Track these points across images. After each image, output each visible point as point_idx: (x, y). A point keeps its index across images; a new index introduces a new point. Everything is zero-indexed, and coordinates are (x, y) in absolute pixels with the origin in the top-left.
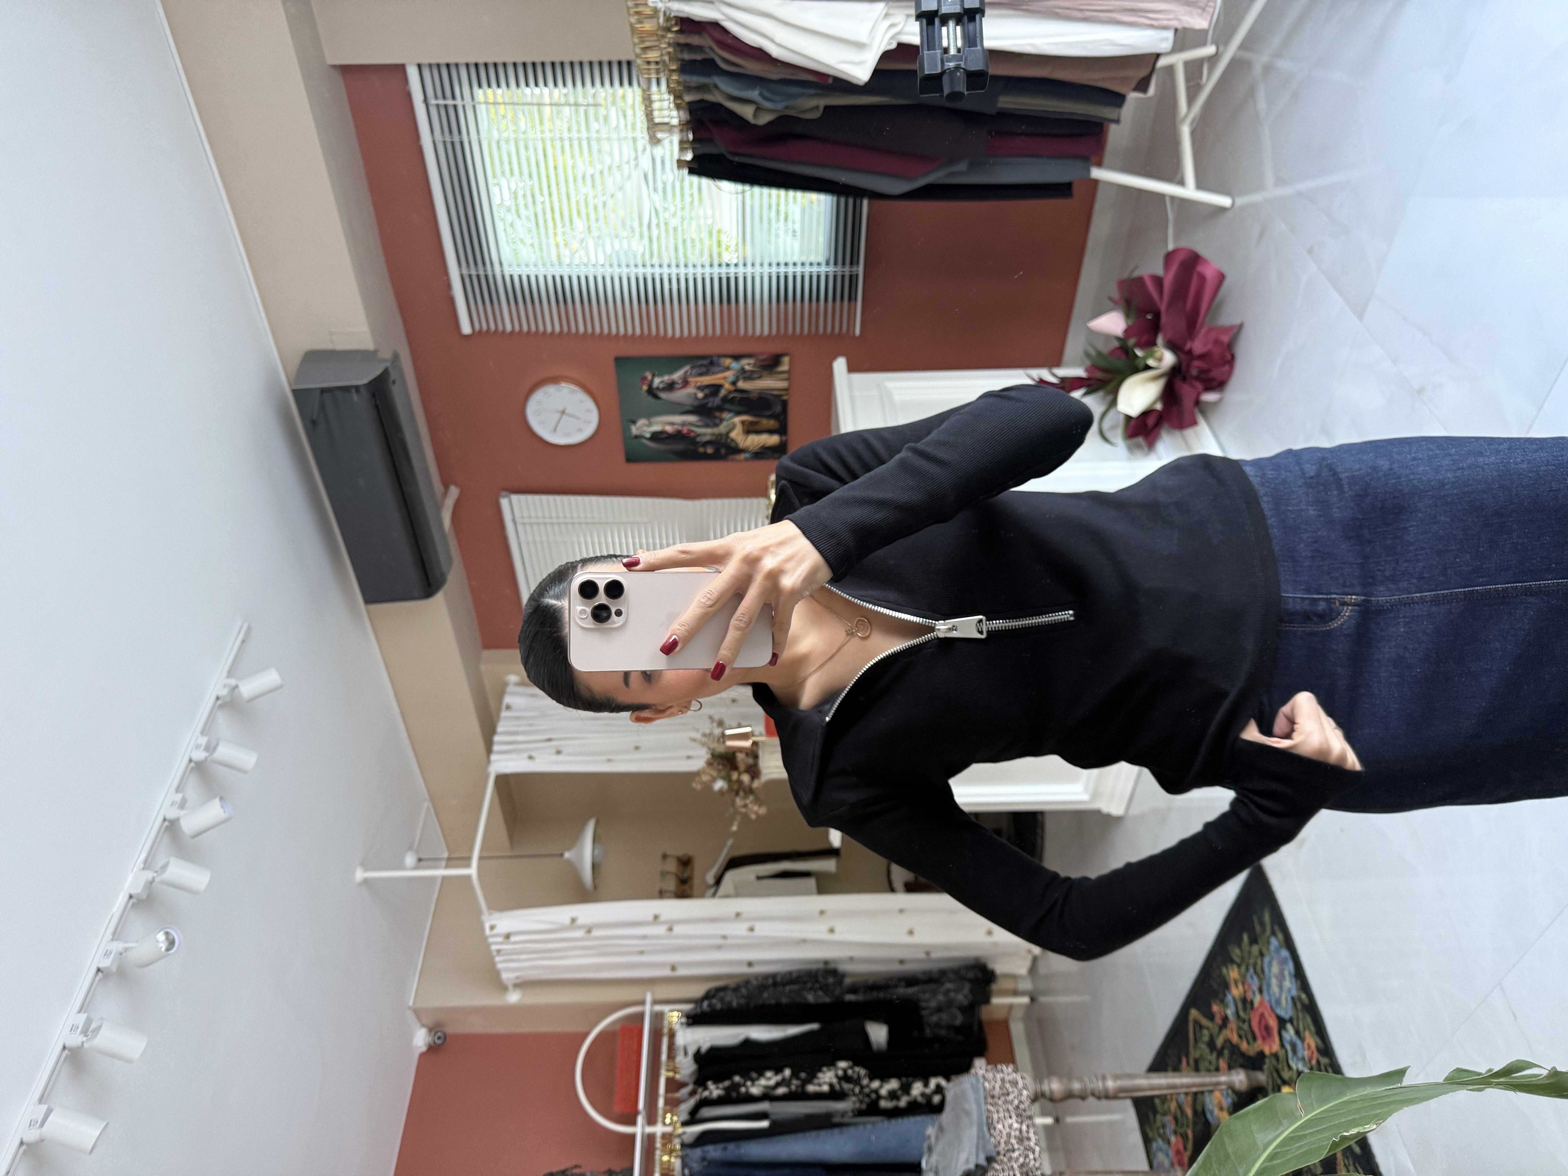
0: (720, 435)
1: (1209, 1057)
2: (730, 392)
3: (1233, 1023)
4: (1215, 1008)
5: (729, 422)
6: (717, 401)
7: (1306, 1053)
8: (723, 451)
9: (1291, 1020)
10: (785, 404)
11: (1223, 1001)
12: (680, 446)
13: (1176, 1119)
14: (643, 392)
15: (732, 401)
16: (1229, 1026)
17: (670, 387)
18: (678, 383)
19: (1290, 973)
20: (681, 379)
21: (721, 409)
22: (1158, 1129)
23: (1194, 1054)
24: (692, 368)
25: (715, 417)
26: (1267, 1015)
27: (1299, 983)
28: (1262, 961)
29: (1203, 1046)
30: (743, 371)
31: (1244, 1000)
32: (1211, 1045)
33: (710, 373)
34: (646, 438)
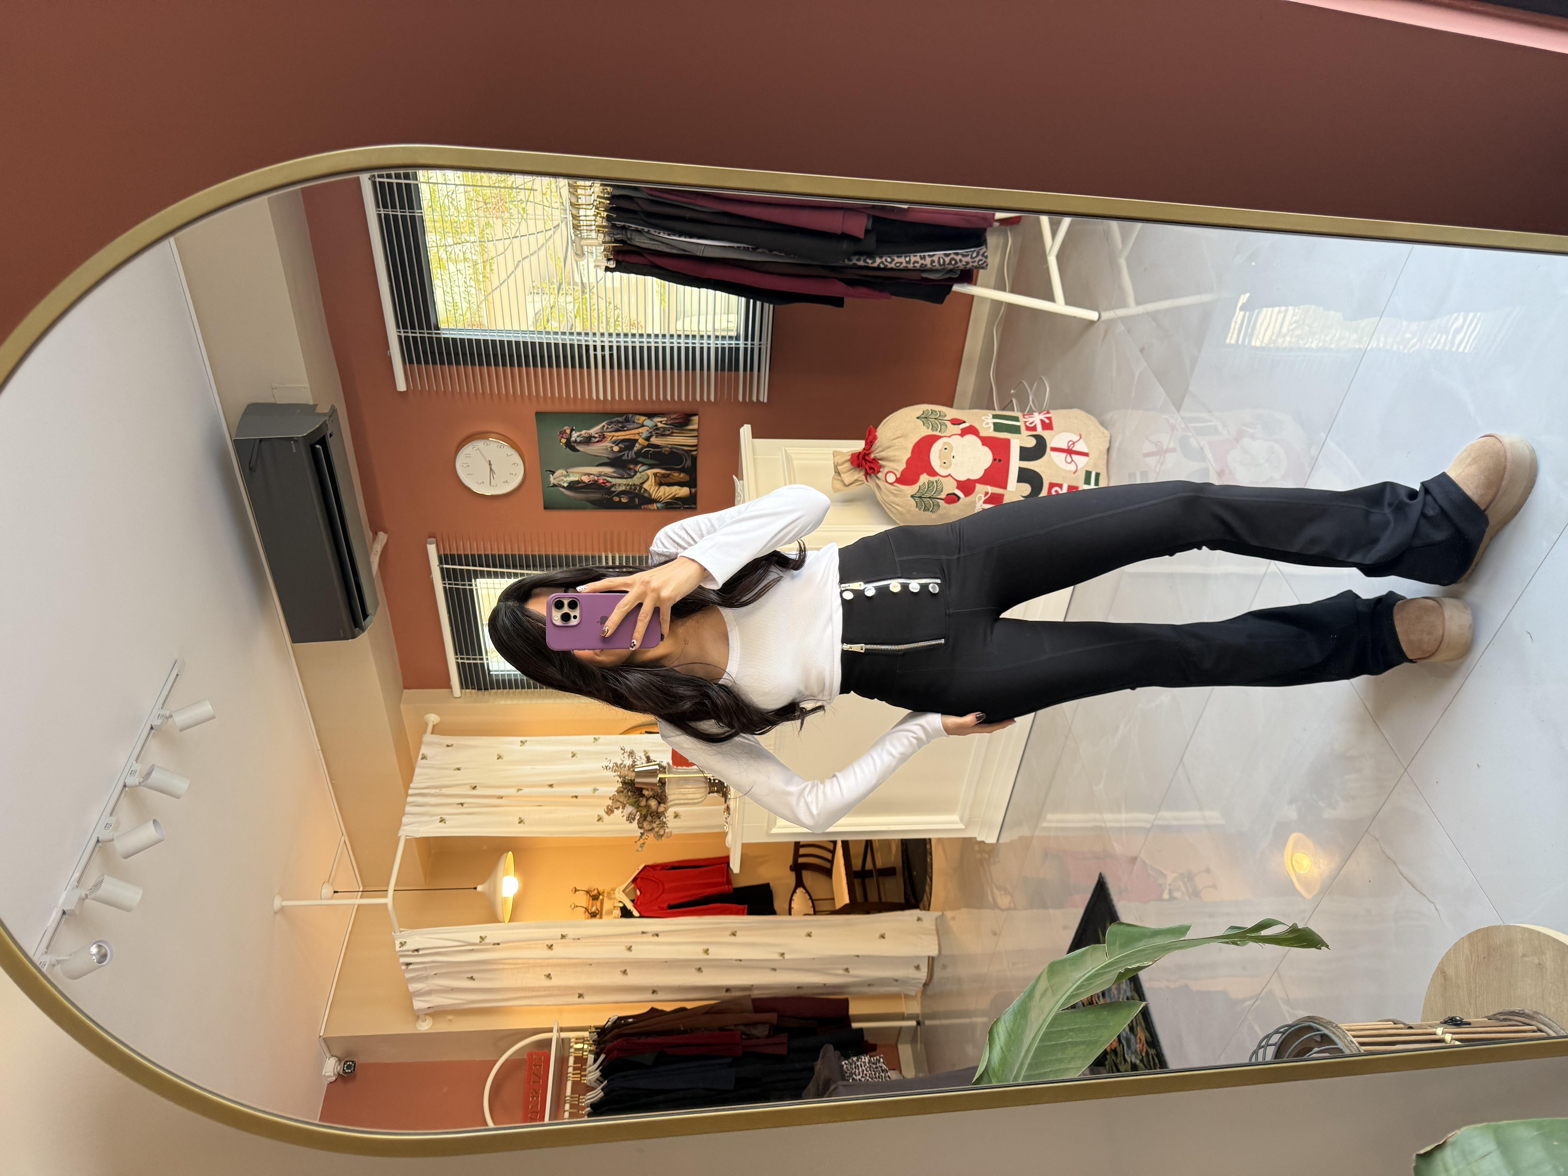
0: (634, 485)
2: (644, 447)
5: (642, 473)
6: (632, 454)
7: (1138, 1047)
8: (637, 500)
10: (694, 459)
12: (596, 496)
14: (561, 444)
15: (645, 455)
17: (588, 440)
18: (595, 438)
20: (597, 433)
21: (635, 462)
24: (609, 424)
25: (630, 469)
30: (656, 428)
33: (626, 429)
34: (563, 487)
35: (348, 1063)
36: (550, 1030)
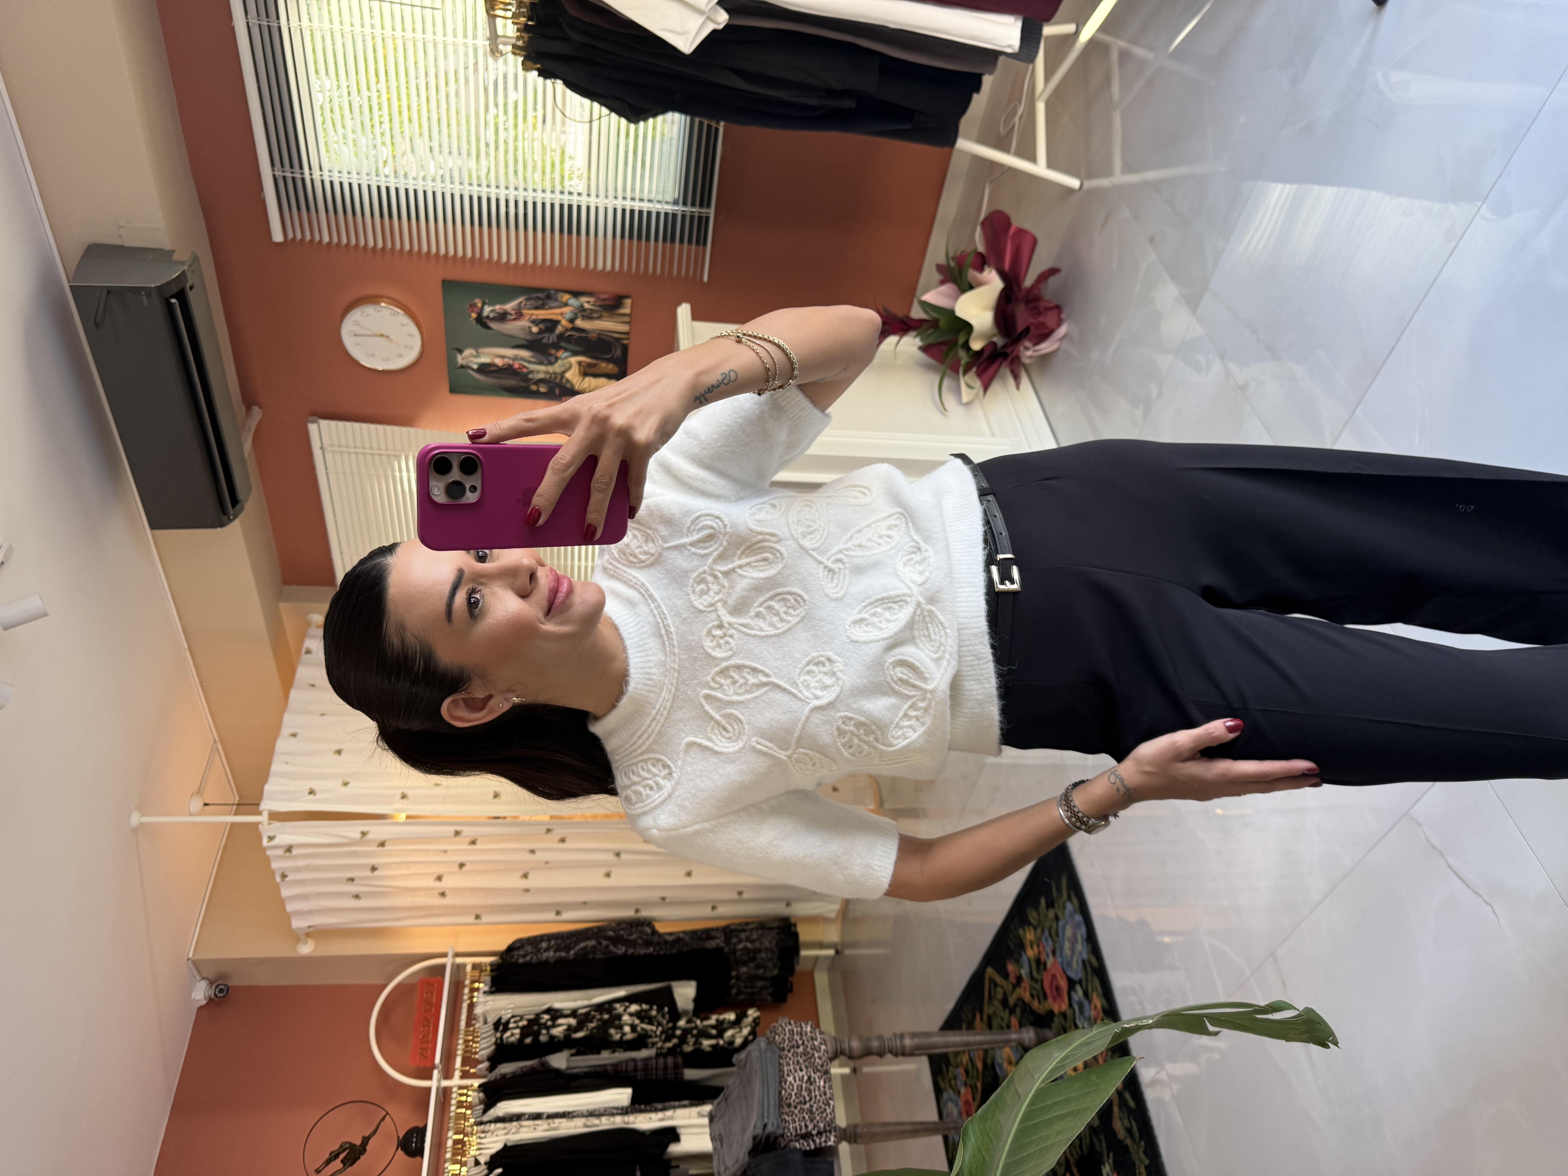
0: (555, 373)
1: (1002, 1014)
2: (567, 330)
3: (1026, 982)
4: (1011, 967)
5: (565, 362)
6: (553, 338)
7: (1093, 1013)
8: (557, 391)
9: (1080, 982)
10: (625, 348)
11: (1018, 961)
12: (511, 382)
13: (967, 1072)
14: (472, 320)
15: (569, 339)
16: (1023, 985)
17: (502, 317)
18: (510, 314)
19: (1082, 936)
20: (514, 310)
21: (556, 347)
22: (950, 1080)
23: (988, 1010)
25: (550, 355)
26: (1058, 976)
27: (1090, 946)
28: (1057, 925)
29: (996, 1003)
30: (582, 309)
31: (1038, 961)
32: (1005, 1002)
33: (547, 307)
34: (473, 369)
35: (220, 987)
36: (445, 955)
